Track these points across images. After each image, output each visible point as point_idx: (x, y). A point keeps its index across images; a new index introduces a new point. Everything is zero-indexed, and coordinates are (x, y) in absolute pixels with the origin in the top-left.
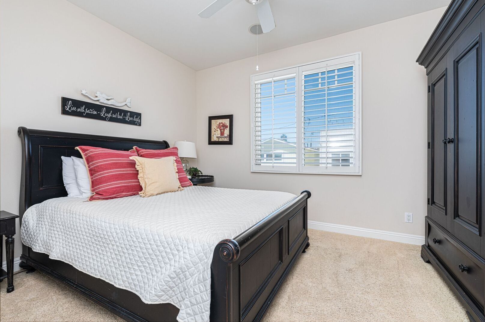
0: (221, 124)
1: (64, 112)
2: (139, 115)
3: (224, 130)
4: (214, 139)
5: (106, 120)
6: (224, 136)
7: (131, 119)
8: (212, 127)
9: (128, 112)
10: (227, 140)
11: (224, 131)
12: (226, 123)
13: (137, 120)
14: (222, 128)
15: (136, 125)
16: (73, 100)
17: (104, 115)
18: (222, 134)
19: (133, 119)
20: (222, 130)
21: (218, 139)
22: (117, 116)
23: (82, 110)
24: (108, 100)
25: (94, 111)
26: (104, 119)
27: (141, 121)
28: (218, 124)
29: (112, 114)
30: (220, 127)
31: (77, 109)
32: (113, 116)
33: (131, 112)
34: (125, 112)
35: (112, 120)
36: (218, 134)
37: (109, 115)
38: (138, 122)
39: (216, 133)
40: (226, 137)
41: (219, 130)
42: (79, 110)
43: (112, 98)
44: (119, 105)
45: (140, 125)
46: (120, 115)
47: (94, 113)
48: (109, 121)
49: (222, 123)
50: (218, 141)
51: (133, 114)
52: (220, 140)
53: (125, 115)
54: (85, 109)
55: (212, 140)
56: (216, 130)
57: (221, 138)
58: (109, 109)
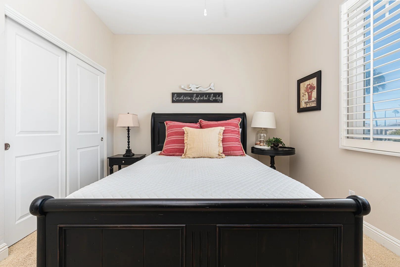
0: (309, 86)
1: (173, 101)
2: (220, 94)
3: (311, 92)
4: (303, 105)
5: (196, 102)
6: (311, 100)
7: (214, 98)
8: (301, 92)
9: (211, 93)
10: (314, 105)
11: (311, 94)
12: (313, 84)
13: (219, 98)
14: (310, 91)
15: (218, 102)
16: (177, 93)
17: (195, 99)
18: (310, 98)
19: (216, 98)
20: (310, 94)
21: (306, 105)
22: (203, 98)
23: (182, 98)
24: (197, 88)
25: (188, 97)
26: (195, 102)
27: (222, 99)
28: (306, 86)
29: (200, 98)
30: (308, 90)
31: (179, 98)
32: (201, 99)
33: (213, 93)
34: (209, 94)
35: (200, 101)
36: (306, 100)
37: (198, 99)
38: (220, 100)
39: (305, 98)
40: (313, 101)
41: (306, 93)
42: (180, 99)
43: (200, 86)
44: (205, 90)
45: (222, 102)
46: (206, 97)
47: (189, 99)
48: (198, 102)
49: (309, 84)
50: (306, 107)
51: (215, 94)
52: (308, 106)
53: (209, 96)
54: (183, 98)
55: (301, 107)
56: (304, 94)
57: (308, 104)
58: (198, 94)
